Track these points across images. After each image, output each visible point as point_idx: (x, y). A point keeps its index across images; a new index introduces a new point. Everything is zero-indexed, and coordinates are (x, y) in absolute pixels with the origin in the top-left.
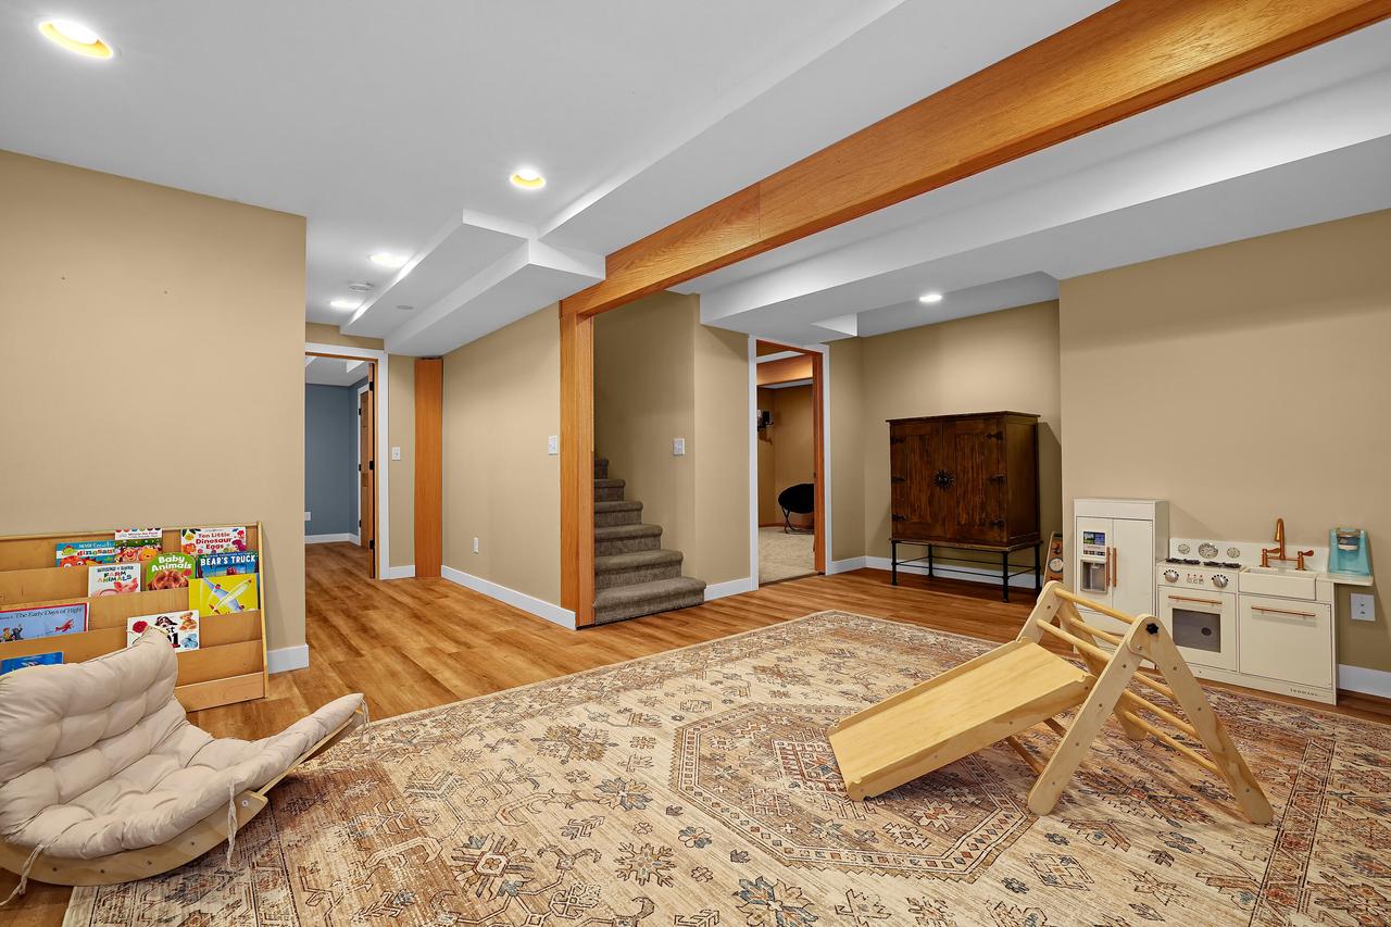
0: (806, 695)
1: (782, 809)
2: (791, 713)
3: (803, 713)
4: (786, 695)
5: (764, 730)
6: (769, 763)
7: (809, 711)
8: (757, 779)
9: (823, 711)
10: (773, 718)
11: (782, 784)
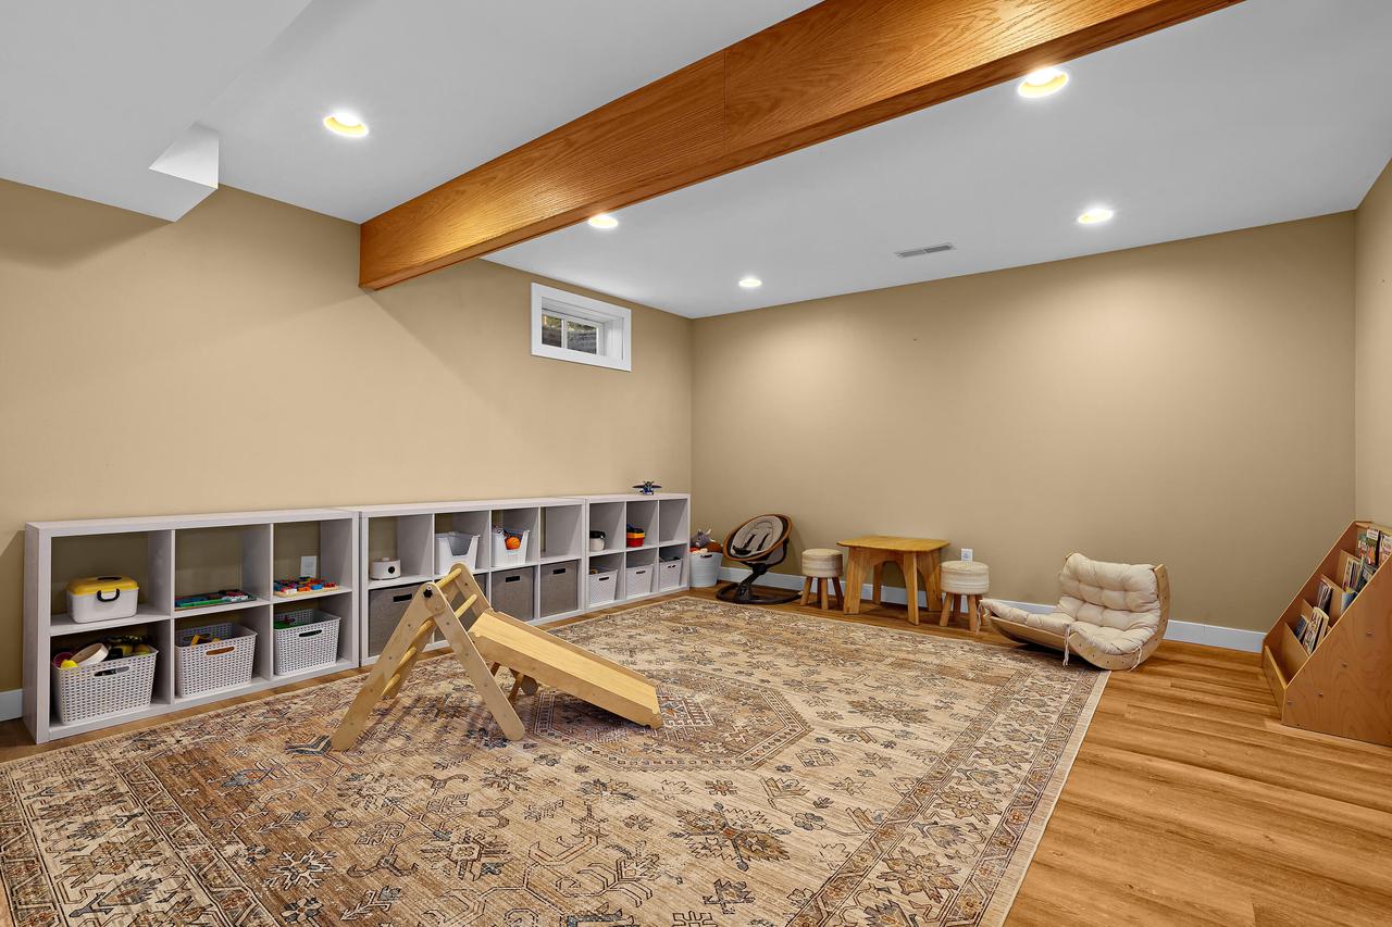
0: (686, 790)
1: (697, 687)
2: (701, 756)
3: (687, 758)
4: (715, 787)
5: (727, 735)
6: (714, 709)
7: (680, 761)
8: (719, 700)
9: (663, 762)
10: (721, 750)
11: (700, 698)
